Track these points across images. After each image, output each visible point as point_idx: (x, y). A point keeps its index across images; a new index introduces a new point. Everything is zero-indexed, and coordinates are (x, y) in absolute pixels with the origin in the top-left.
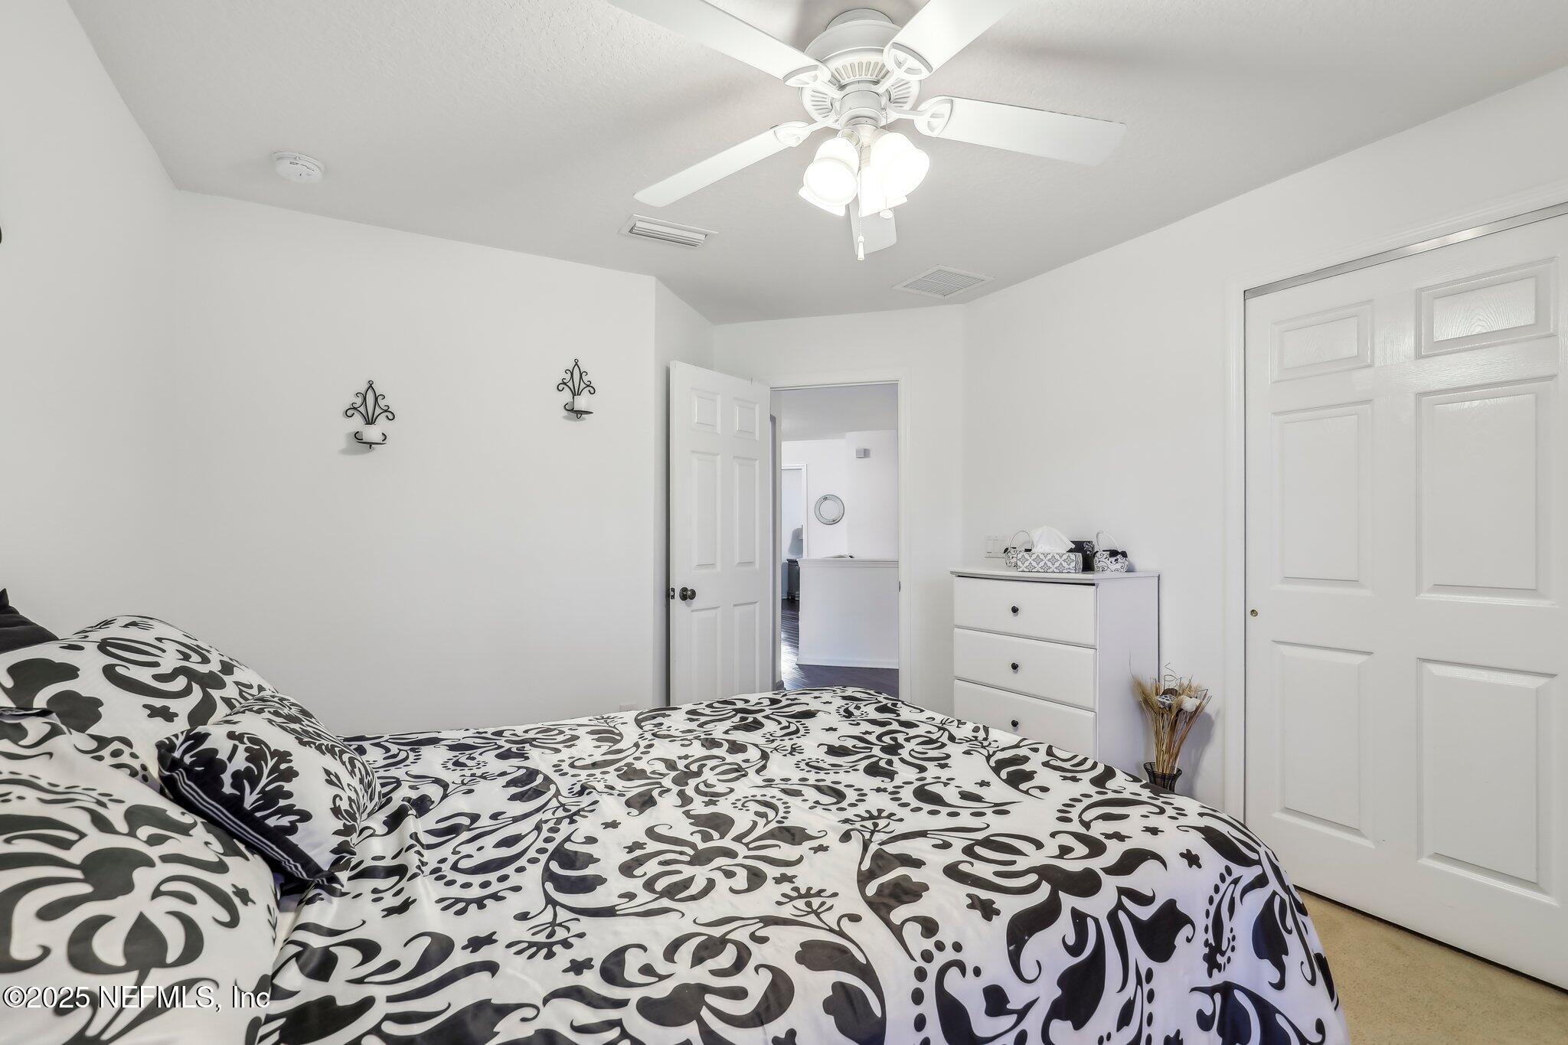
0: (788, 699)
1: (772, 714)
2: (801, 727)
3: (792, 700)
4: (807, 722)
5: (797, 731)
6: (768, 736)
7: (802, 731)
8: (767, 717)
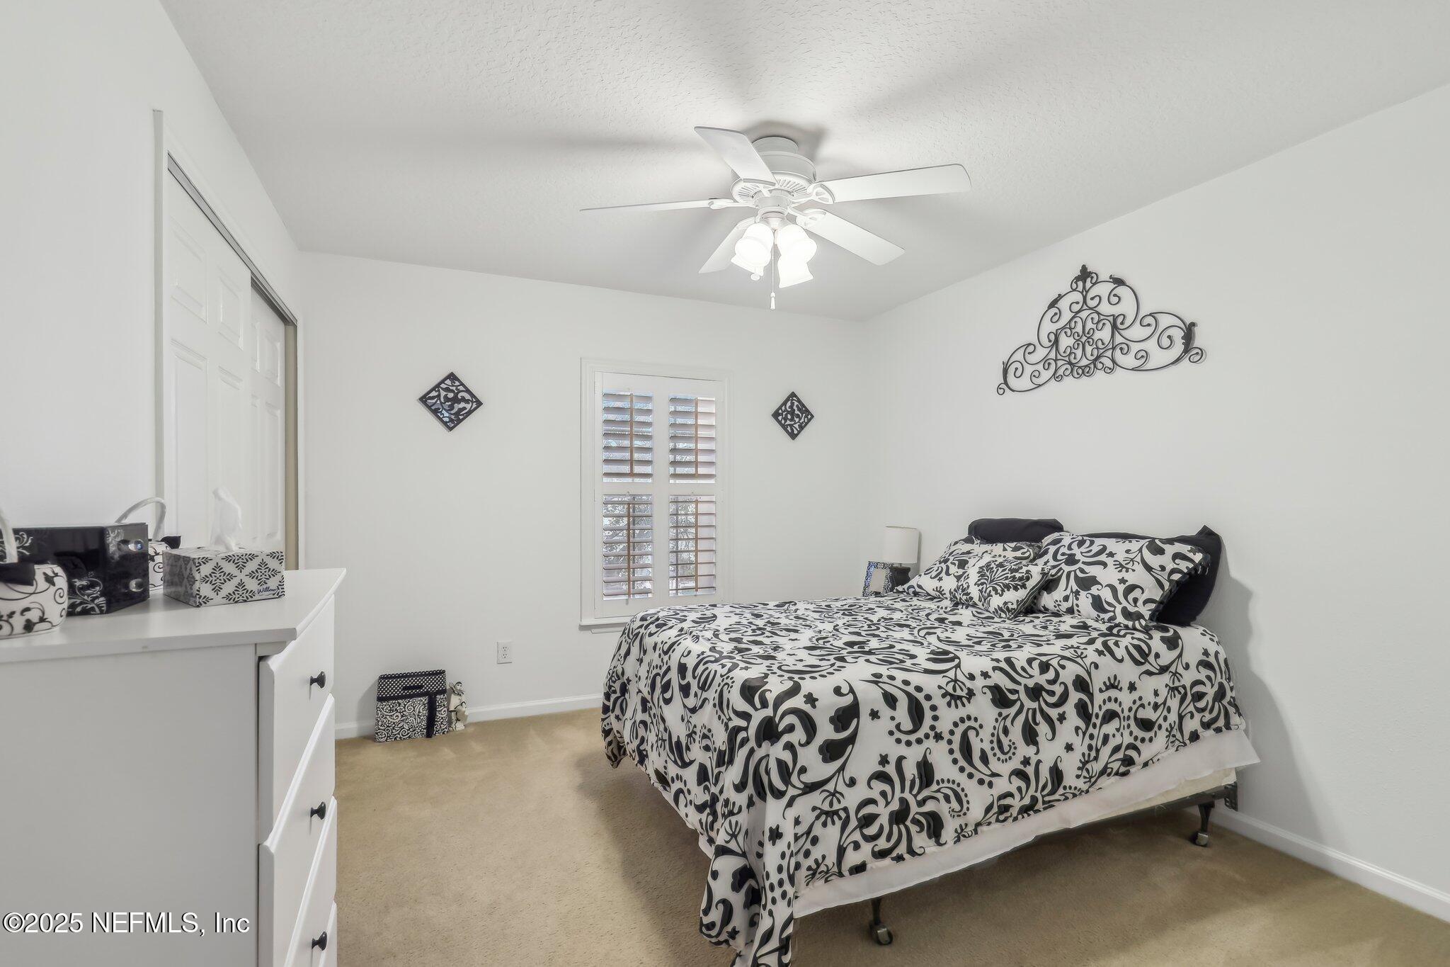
0: (829, 660)
1: (839, 651)
2: (815, 642)
3: (824, 659)
4: (810, 644)
5: (817, 640)
6: (838, 638)
7: (814, 639)
8: (843, 649)
